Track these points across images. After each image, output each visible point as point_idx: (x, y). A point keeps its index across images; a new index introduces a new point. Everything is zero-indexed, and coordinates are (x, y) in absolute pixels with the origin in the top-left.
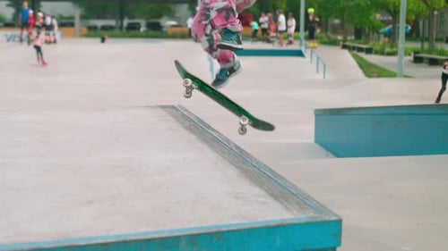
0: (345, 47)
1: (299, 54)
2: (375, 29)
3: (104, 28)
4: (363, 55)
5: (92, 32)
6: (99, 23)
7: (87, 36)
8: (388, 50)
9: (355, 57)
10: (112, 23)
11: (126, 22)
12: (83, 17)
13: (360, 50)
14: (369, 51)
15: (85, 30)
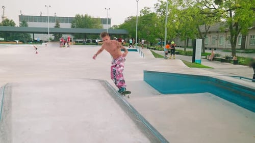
0: (148, 48)
1: (136, 50)
2: (156, 43)
3: (80, 42)
4: (153, 50)
5: (77, 43)
6: (79, 40)
7: (75, 44)
8: (160, 49)
9: (152, 51)
10: (82, 40)
11: (86, 40)
12: (74, 39)
13: (152, 49)
14: (155, 49)
15: (74, 42)
